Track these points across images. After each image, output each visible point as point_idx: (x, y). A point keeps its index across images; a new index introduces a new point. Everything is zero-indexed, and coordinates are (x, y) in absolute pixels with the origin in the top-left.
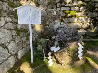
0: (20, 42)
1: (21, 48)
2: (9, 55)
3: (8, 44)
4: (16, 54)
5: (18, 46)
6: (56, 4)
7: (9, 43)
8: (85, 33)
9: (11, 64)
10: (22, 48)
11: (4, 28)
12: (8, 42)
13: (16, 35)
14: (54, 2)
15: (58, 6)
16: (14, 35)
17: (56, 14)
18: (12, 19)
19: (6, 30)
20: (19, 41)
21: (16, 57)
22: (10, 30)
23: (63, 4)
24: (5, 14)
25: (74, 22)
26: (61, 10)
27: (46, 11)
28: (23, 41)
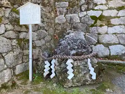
0: (20, 55)
1: (21, 62)
2: (6, 66)
3: (5, 54)
4: (14, 68)
5: (16, 59)
6: (81, 7)
7: (7, 54)
8: (124, 52)
9: (6, 78)
11: (3, 37)
12: (6, 52)
13: (16, 46)
15: (83, 10)
16: (14, 46)
17: (79, 21)
18: (14, 26)
19: (5, 39)
22: (10, 39)
23: (91, 7)
24: (7, 21)
25: (107, 33)
26: (87, 15)
27: (65, 16)
28: (25, 54)
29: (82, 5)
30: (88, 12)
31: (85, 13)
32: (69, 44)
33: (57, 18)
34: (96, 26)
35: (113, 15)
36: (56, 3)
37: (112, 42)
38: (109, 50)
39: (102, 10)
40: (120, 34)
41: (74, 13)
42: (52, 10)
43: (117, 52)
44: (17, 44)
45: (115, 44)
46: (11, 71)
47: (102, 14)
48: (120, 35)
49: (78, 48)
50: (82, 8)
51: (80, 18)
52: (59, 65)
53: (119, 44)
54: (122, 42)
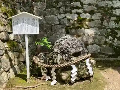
8: (99, 51)
17: (58, 23)
23: (68, 9)
26: (65, 17)
27: (44, 17)
29: (61, 7)
30: (66, 14)
31: (63, 15)
32: (69, 44)
34: (75, 28)
37: (89, 43)
43: (94, 51)
46: (7, 74)
50: (60, 10)
51: (59, 20)
54: (97, 42)
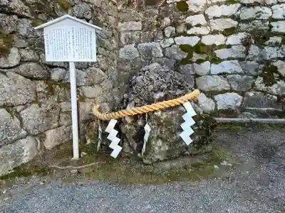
0: (54, 111)
1: (56, 124)
2: (24, 132)
3: (23, 107)
4: (42, 136)
5: (47, 116)
6: (163, 30)
7: (26, 107)
8: (239, 104)
9: (25, 154)
10: (59, 126)
11: (17, 73)
12: (23, 105)
13: (44, 93)
14: (158, 26)
15: (168, 35)
16: (39, 92)
17: (162, 55)
18: (39, 55)
19: (21, 77)
20: (52, 108)
21: (39, 141)
22: (32, 79)
23: (181, 29)
24: (23, 43)
25: (210, 74)
26: (175, 43)
27: (136, 47)
28: (63, 110)
29: (167, 26)
30: (176, 39)
31: (171, 40)
32: (151, 80)
33: (122, 49)
34: (192, 62)
35: (218, 44)
36: (120, 24)
37: (220, 89)
38: (215, 102)
39: (200, 36)
40: (232, 74)
41: (153, 40)
42: (113, 35)
43: (229, 104)
44: (46, 89)
45: (224, 92)
46: (36, 140)
47: (200, 41)
48: (231, 76)
49: (168, 88)
50: (166, 31)
51: (164, 49)
52: (133, 122)
53: (231, 91)
54: (235, 87)
